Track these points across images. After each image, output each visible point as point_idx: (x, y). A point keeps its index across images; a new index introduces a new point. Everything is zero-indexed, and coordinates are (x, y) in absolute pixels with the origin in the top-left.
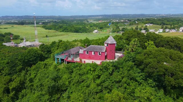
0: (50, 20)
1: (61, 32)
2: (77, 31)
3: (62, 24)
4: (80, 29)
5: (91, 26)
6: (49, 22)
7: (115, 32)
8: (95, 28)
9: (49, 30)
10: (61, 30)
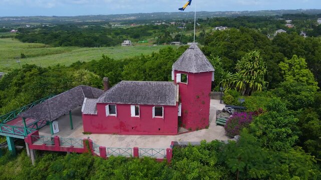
0: (36, 24)
1: (56, 46)
2: (89, 44)
3: (61, 31)
4: (96, 39)
5: (117, 34)
6: (33, 29)
7: (163, 42)
8: (124, 37)
9: (30, 44)
10: (57, 43)
